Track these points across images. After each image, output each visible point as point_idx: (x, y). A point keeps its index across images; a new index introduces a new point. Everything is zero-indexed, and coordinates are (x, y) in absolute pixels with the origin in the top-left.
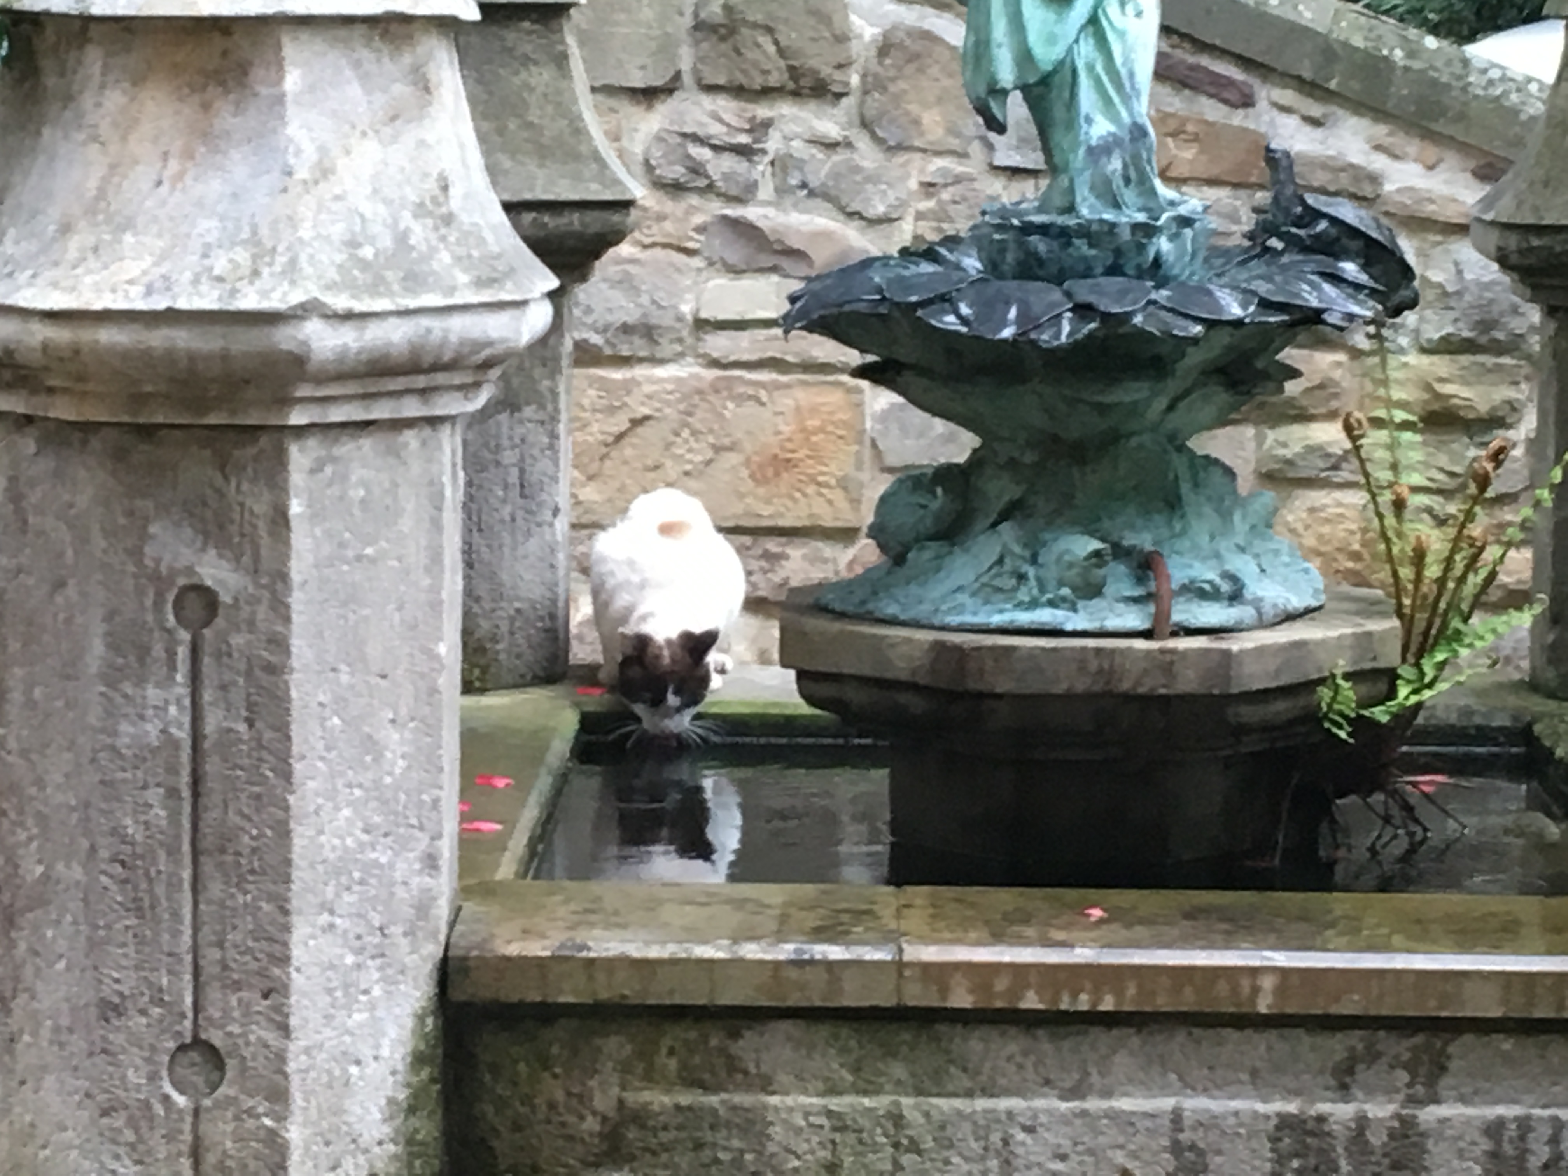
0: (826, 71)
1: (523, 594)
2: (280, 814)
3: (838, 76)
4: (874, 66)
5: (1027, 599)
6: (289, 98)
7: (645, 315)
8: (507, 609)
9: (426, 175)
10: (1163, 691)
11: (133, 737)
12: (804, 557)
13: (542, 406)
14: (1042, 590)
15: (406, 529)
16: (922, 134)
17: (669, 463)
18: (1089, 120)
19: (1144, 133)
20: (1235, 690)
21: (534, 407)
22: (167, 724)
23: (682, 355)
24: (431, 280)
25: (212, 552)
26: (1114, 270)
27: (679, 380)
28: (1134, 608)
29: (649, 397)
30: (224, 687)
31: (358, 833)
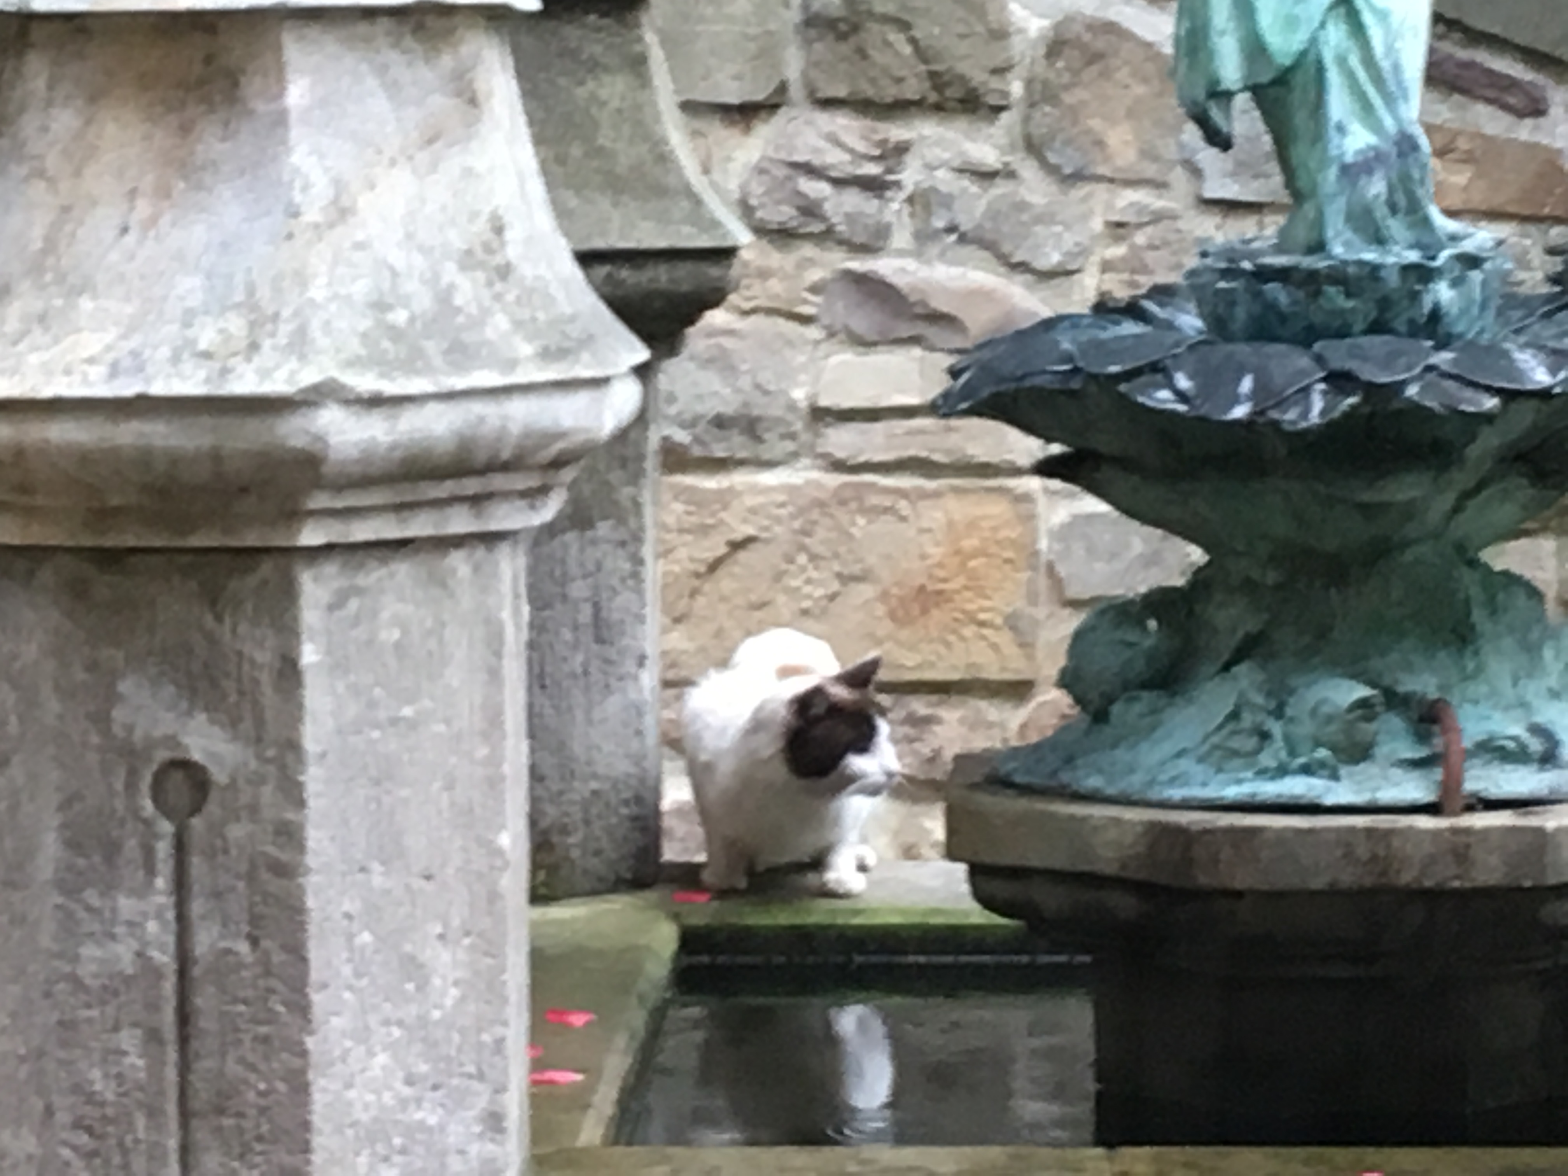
0: (978, 77)
1: (601, 770)
2: (297, 1062)
3: (995, 83)
4: (1041, 68)
5: (1273, 764)
6: (293, 117)
7: (746, 404)
8: (581, 789)
9: (474, 216)
10: (1456, 884)
11: (102, 961)
12: (962, 721)
13: (621, 521)
14: (1293, 753)
15: (455, 683)
16: (1107, 159)
17: (782, 599)
18: (1341, 129)
19: (1415, 147)
20: (1552, 880)
21: (610, 523)
22: (146, 944)
23: (795, 455)
24: (484, 352)
25: (202, 718)
26: (1377, 327)
27: (792, 490)
28: (1416, 774)
29: (753, 511)
30: (217, 895)
31: (399, 1085)
